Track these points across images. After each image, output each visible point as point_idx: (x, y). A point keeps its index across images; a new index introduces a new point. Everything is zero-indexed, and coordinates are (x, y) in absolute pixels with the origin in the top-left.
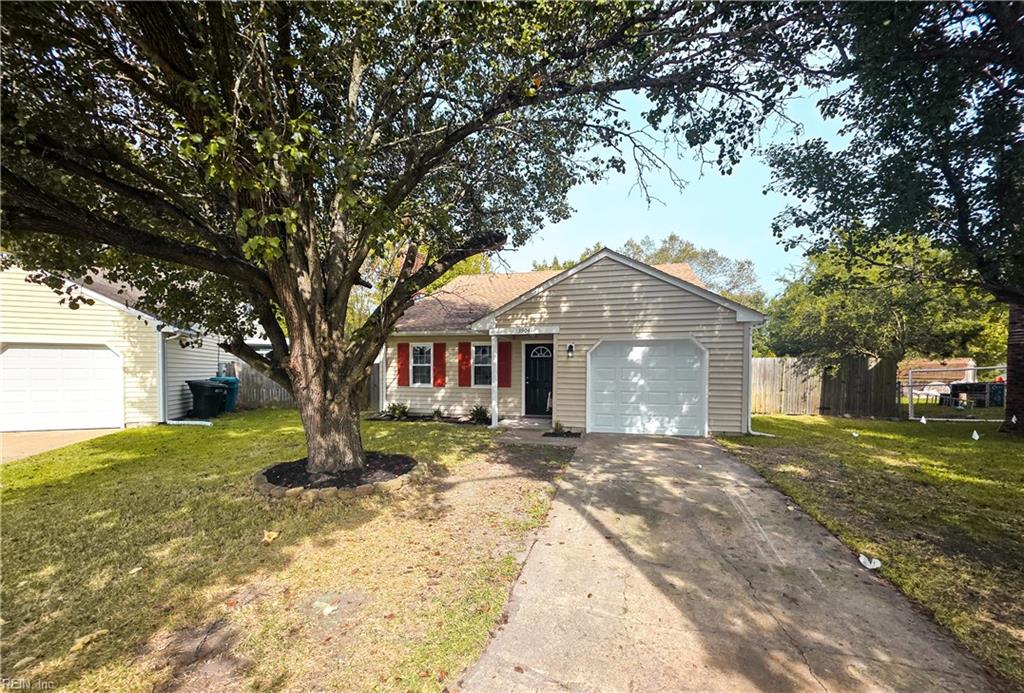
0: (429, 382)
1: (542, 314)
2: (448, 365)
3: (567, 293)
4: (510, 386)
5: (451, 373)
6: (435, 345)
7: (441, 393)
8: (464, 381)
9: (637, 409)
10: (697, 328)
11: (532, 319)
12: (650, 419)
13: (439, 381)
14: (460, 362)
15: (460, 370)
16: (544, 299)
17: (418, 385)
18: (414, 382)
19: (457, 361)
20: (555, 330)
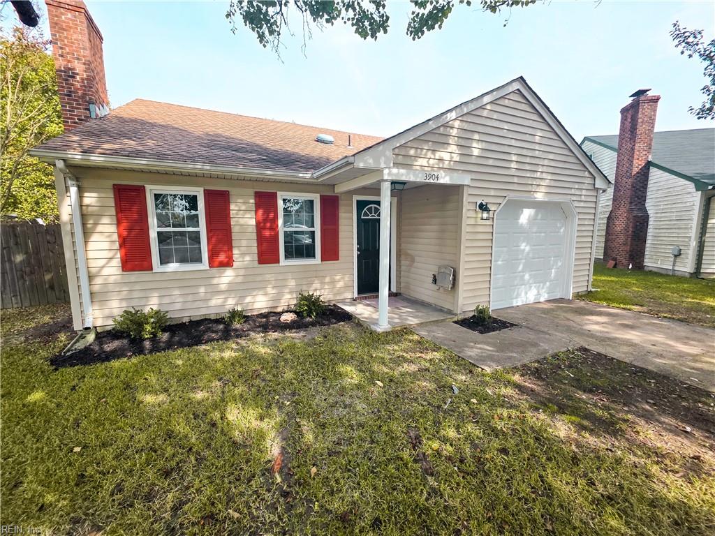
0: (198, 260)
1: (450, 153)
2: (235, 229)
3: (480, 129)
4: (337, 259)
5: (244, 243)
6: (209, 194)
7: (227, 277)
8: (267, 254)
9: (522, 277)
11: (441, 160)
12: (531, 287)
13: (222, 257)
14: (258, 223)
15: (260, 238)
16: (454, 132)
17: (173, 267)
18: (164, 260)
19: (253, 222)
20: (465, 180)
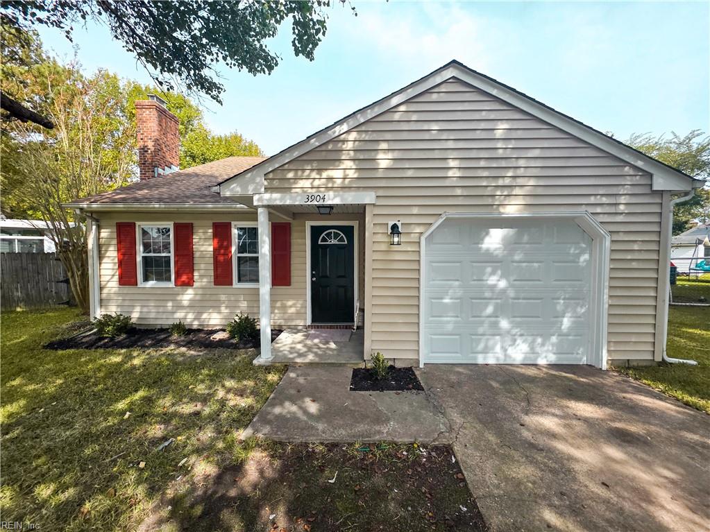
0: (169, 279)
1: (345, 171)
2: (197, 255)
3: (388, 136)
4: (290, 285)
5: (202, 266)
6: (177, 226)
7: (188, 295)
8: (222, 276)
9: (495, 325)
10: (592, 200)
11: (330, 179)
12: (515, 340)
13: (184, 278)
14: (215, 250)
15: (216, 263)
16: (350, 145)
17: (151, 284)
18: (146, 279)
19: (211, 249)
20: (368, 198)
